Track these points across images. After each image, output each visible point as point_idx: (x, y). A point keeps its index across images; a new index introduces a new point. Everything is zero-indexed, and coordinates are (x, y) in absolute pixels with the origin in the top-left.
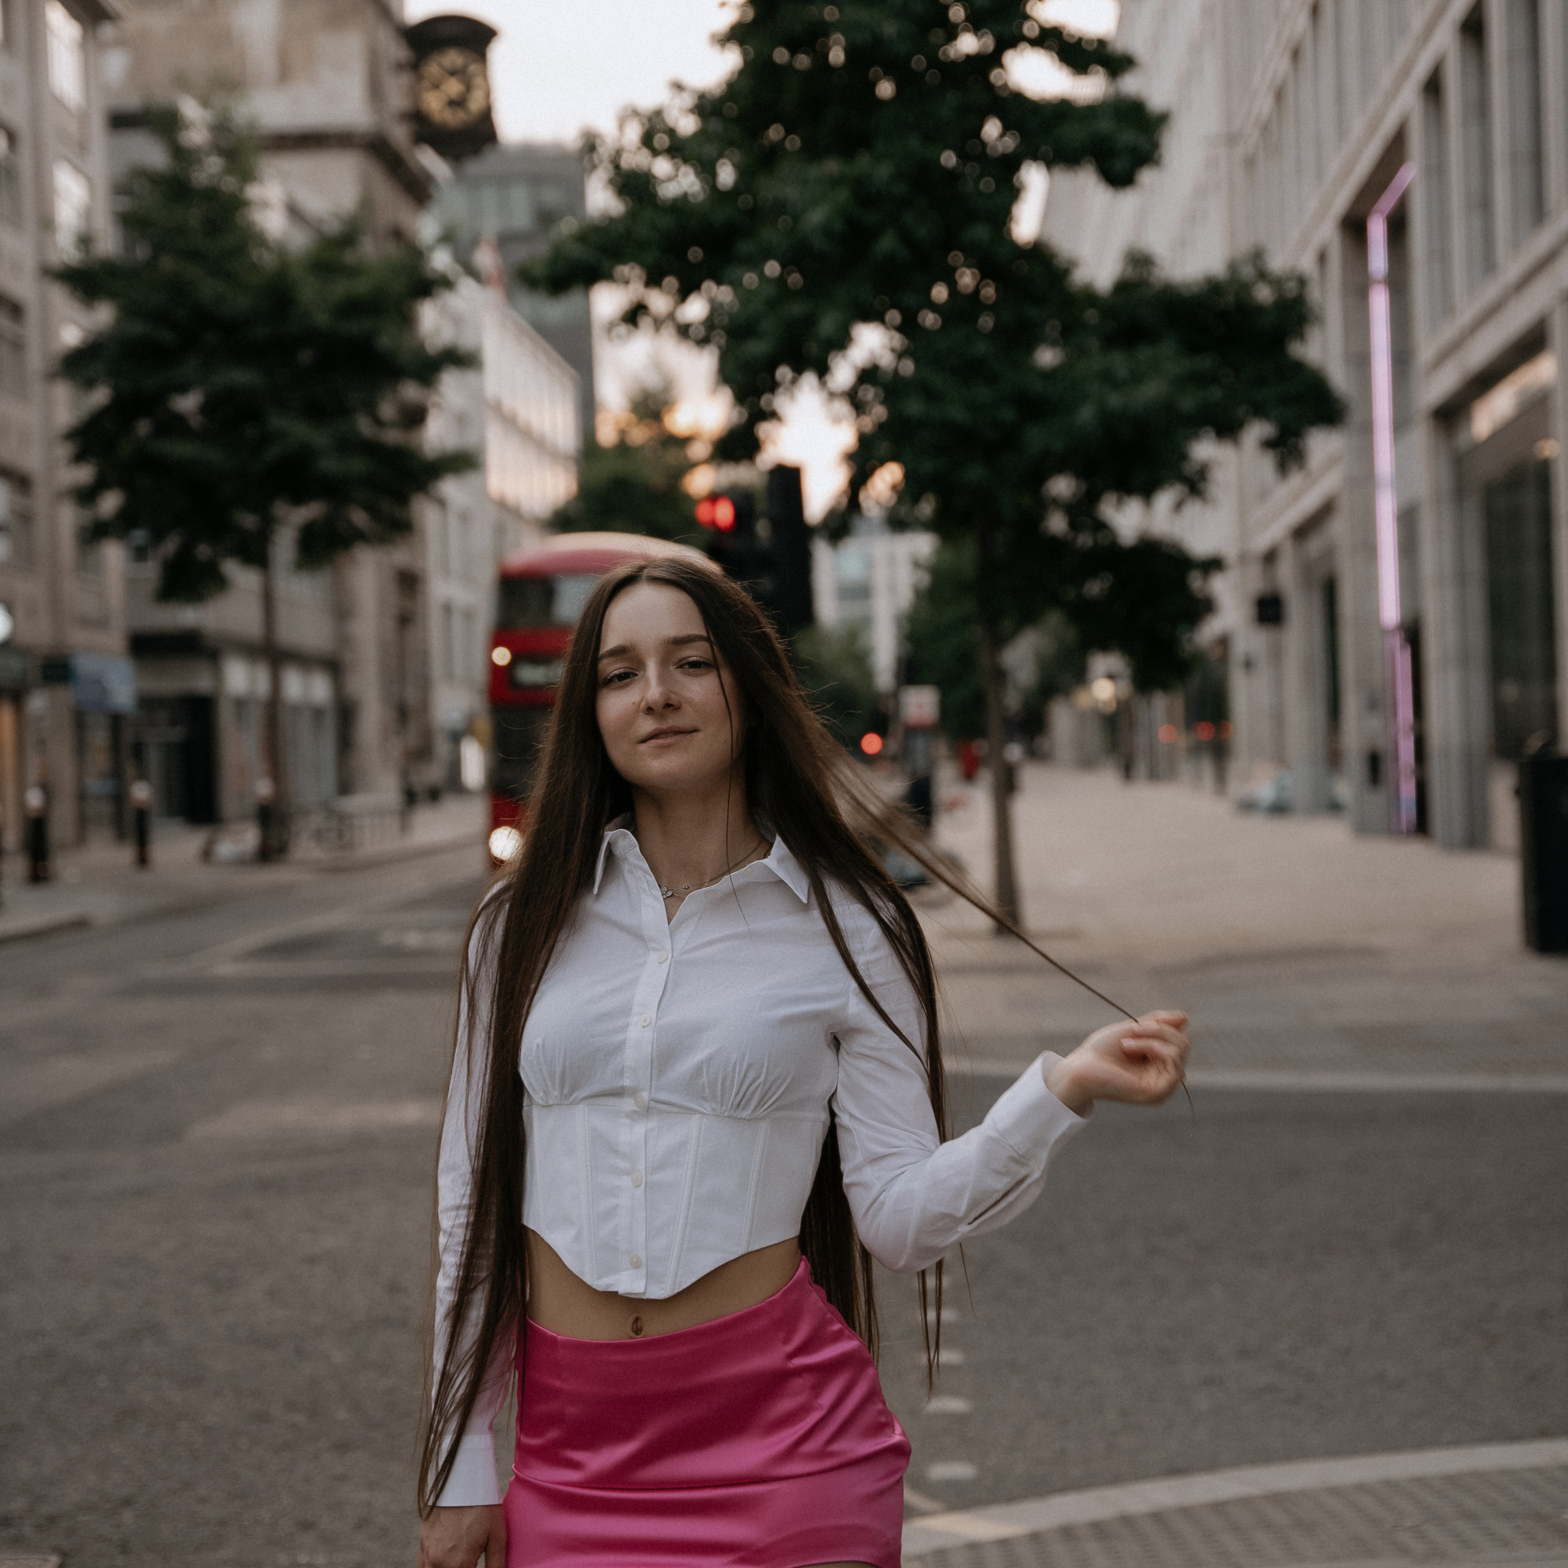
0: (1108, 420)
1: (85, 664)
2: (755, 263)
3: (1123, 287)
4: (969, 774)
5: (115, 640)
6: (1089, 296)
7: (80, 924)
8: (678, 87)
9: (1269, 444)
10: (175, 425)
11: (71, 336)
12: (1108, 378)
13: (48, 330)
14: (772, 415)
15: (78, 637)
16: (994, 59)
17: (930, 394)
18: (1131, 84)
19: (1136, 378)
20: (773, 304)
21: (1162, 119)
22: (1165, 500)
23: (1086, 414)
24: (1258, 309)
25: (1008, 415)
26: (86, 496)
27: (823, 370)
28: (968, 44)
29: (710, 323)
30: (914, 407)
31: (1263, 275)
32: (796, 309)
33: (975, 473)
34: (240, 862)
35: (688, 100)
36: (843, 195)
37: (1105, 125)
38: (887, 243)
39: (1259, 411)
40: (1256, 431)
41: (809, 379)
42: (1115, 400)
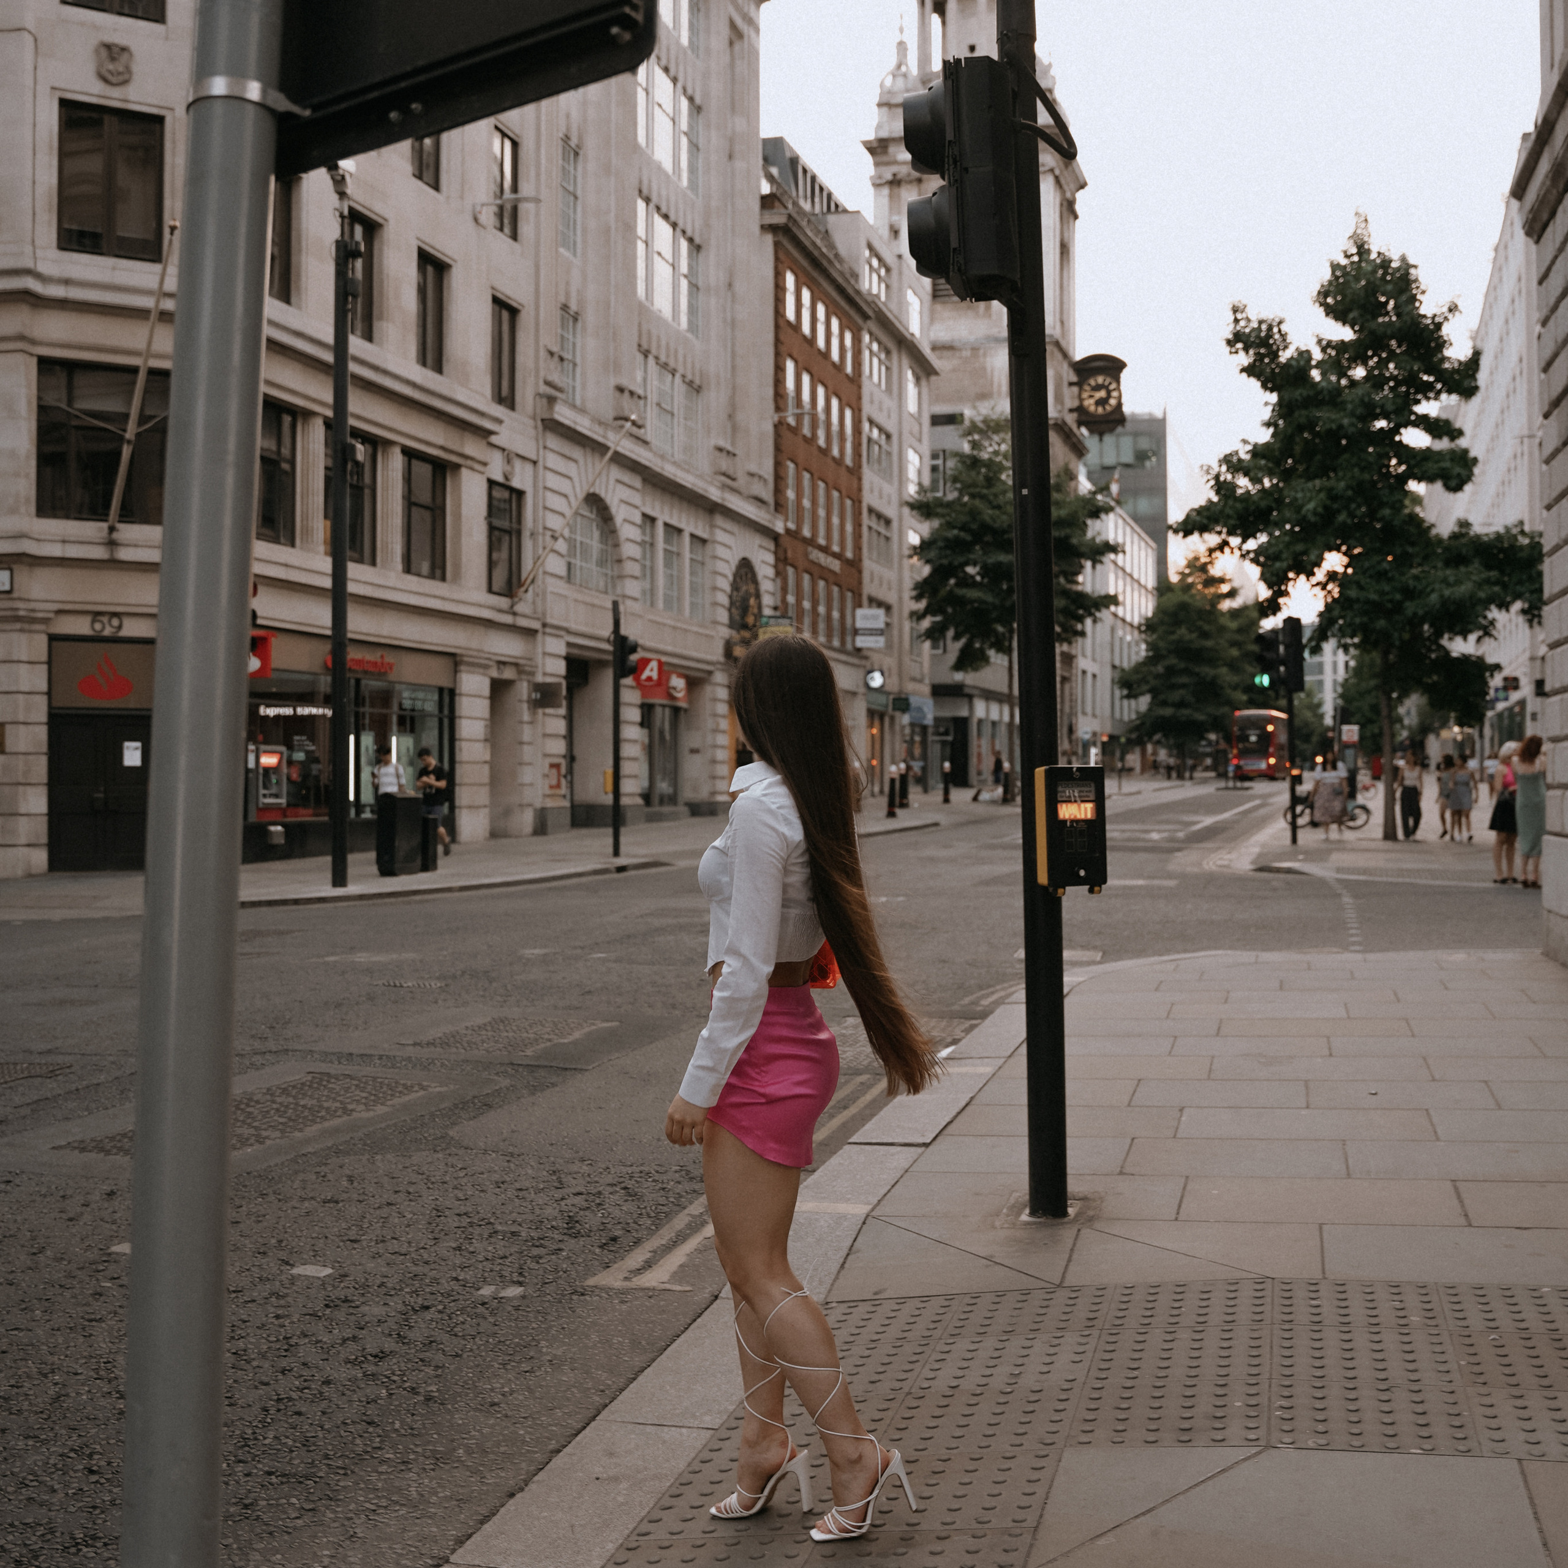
0: (1445, 602)
1: (914, 701)
2: (1279, 525)
3: (1454, 536)
4: (1376, 777)
5: (926, 689)
6: (1439, 540)
7: (936, 824)
8: (1245, 442)
9: (1524, 612)
10: (966, 582)
11: (914, 539)
12: (1445, 581)
13: (902, 535)
14: (1285, 594)
15: (910, 687)
16: (1396, 431)
17: (1361, 588)
18: (1463, 443)
19: (1458, 582)
20: (1288, 545)
21: (1475, 461)
22: (1472, 638)
23: (1434, 598)
24: (1522, 548)
25: (1398, 597)
26: (917, 616)
27: (1310, 574)
28: (1381, 424)
29: (1258, 552)
30: (1353, 593)
31: (1522, 532)
32: (1300, 547)
33: (1381, 623)
34: (993, 802)
35: (1249, 448)
36: (1322, 495)
37: (1447, 464)
38: (1342, 517)
39: (1517, 596)
40: (1518, 605)
41: (1303, 577)
42: (1447, 593)
